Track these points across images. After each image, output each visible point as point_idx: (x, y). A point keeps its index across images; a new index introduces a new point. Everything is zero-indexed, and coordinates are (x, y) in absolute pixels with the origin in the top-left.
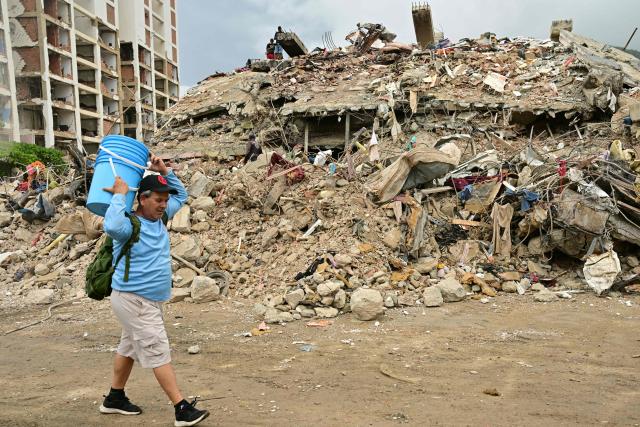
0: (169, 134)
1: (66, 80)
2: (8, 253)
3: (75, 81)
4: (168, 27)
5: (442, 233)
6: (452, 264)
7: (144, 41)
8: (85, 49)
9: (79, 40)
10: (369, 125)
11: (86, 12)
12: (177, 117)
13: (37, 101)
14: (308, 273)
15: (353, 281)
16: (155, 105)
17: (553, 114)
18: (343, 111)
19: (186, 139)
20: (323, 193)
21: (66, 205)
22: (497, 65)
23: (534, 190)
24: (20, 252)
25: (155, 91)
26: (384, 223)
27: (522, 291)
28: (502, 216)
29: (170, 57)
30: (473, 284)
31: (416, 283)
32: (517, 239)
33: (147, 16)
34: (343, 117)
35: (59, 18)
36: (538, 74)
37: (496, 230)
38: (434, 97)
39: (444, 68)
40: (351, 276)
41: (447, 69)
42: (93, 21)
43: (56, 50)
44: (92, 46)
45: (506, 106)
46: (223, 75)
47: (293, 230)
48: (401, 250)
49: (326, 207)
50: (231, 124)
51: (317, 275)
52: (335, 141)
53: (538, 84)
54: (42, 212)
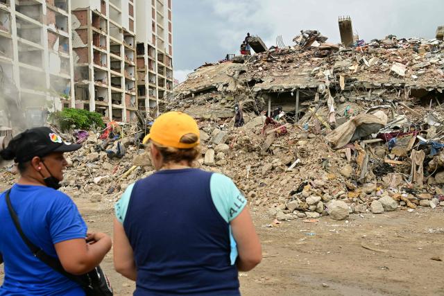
0: (178, 103)
1: (103, 68)
2: (100, 178)
3: (108, 69)
4: (166, 32)
5: (377, 168)
6: (385, 188)
7: (152, 42)
8: (115, 48)
9: (112, 42)
10: (312, 98)
11: (117, 24)
12: (184, 92)
13: (86, 82)
14: (298, 191)
15: (326, 196)
16: (157, 84)
17: (441, 91)
18: (294, 89)
19: (189, 107)
20: (300, 142)
21: (131, 148)
22: (399, 57)
23: (439, 141)
24: (108, 176)
25: (158, 74)
26: (340, 162)
27: (434, 206)
28: (417, 158)
29: (168, 52)
30: (401, 200)
31: (364, 199)
32: (427, 173)
33: (153, 25)
34: (295, 92)
35: (100, 29)
36: (429, 63)
37: (413, 167)
38: (356, 80)
39: (362, 60)
40: (324, 193)
41: (364, 60)
42: (120, 29)
43: (98, 49)
44: (119, 46)
45: (406, 85)
46: (211, 65)
47: (282, 165)
48: (353, 178)
49: (302, 151)
50: (219, 97)
51: (304, 192)
52: (289, 109)
53: (429, 70)
54: (119, 152)
